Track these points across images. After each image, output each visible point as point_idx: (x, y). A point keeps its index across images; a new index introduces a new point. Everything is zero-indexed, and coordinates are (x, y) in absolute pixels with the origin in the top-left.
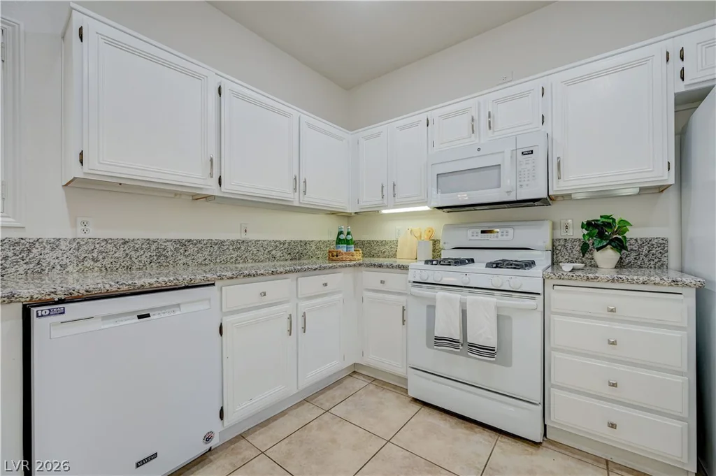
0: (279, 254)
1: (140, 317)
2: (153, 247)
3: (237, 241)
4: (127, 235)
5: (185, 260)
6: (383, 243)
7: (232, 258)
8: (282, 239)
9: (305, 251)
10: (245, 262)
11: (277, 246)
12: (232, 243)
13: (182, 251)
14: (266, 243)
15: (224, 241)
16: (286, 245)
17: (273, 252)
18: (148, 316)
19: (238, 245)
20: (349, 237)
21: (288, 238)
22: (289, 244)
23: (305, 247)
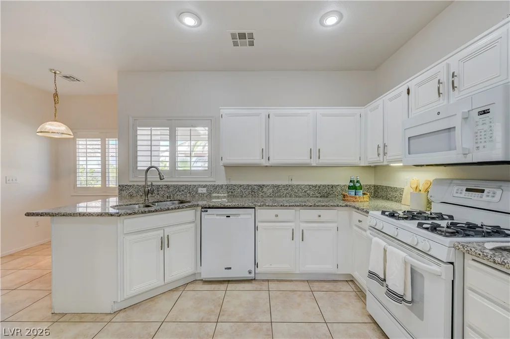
0: (312, 193)
1: (227, 217)
2: (250, 188)
3: (286, 185)
4: (241, 184)
5: (262, 194)
6: (395, 190)
7: (283, 194)
8: (314, 183)
9: (332, 192)
10: (290, 196)
11: (310, 188)
12: (284, 186)
13: (261, 190)
14: (303, 186)
15: (279, 186)
16: (317, 188)
17: (308, 192)
18: (229, 217)
19: (287, 187)
20: (358, 185)
21: (319, 183)
22: (319, 187)
23: (332, 189)
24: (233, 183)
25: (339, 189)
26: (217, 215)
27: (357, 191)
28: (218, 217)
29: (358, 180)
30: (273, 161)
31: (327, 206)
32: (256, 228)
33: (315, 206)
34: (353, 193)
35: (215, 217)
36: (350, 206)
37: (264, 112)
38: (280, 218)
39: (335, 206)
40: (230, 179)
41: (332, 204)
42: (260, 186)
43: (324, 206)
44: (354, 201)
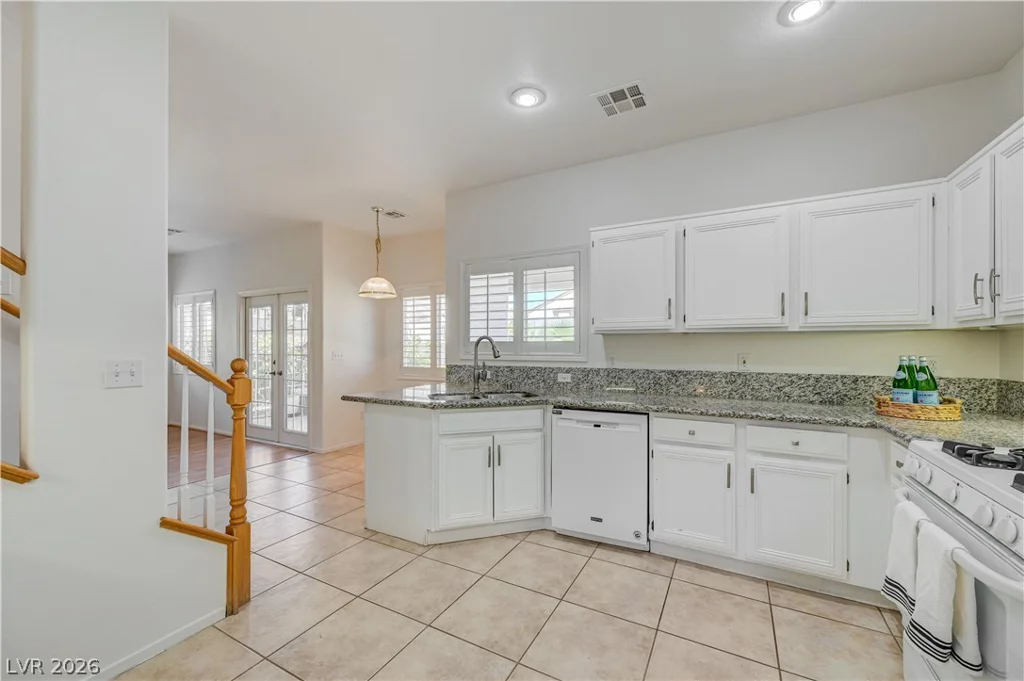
0: (797, 392)
1: (595, 426)
2: (651, 377)
3: (731, 373)
4: (635, 366)
5: (675, 389)
7: (725, 391)
8: (803, 371)
10: (741, 398)
11: (792, 382)
12: (726, 375)
13: (674, 381)
14: (773, 377)
15: (715, 373)
16: (811, 382)
17: (787, 389)
18: (599, 426)
19: (732, 378)
20: (921, 377)
21: (816, 371)
22: (817, 380)
23: (853, 386)
24: (619, 365)
25: (877, 387)
26: (578, 421)
27: (919, 392)
28: (580, 425)
29: (925, 364)
30: (692, 324)
31: (815, 422)
32: (649, 454)
33: (782, 419)
34: (906, 396)
35: (573, 424)
36: (881, 427)
37: (671, 227)
38: (699, 438)
39: (836, 424)
40: (612, 359)
41: (830, 419)
42: (671, 373)
43: (807, 421)
44: (905, 417)
